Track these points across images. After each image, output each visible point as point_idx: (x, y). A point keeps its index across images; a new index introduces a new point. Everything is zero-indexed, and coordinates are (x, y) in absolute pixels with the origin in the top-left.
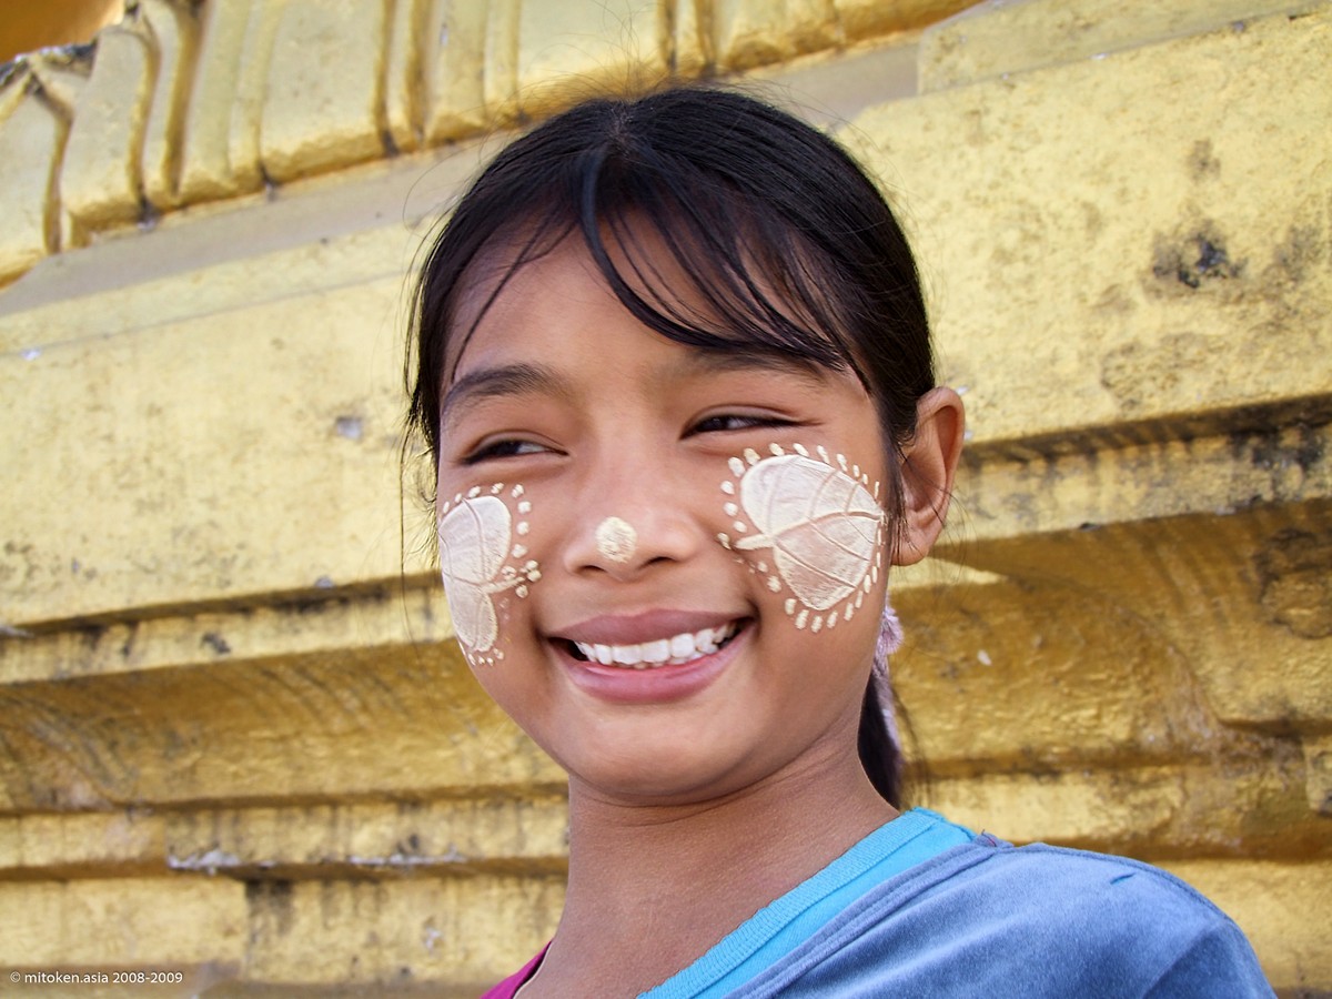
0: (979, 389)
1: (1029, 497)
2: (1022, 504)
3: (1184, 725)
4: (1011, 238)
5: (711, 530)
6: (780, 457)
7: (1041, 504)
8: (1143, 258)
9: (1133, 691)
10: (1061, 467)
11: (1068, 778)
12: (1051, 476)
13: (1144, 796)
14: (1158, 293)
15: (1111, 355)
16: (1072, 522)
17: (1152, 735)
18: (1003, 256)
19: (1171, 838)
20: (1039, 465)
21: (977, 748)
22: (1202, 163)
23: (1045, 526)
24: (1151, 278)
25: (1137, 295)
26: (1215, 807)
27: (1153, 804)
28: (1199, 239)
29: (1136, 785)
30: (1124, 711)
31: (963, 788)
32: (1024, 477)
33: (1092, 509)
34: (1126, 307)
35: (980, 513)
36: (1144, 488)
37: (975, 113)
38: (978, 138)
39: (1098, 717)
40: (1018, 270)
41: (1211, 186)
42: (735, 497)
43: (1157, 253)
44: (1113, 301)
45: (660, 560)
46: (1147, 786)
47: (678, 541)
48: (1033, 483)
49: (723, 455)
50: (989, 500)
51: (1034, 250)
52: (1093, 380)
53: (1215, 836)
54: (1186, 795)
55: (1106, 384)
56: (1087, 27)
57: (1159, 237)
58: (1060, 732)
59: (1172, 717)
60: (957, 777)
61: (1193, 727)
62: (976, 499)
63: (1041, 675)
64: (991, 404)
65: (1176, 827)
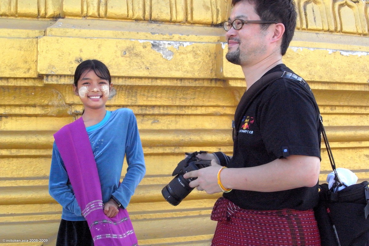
0: (56, 69)
1: (58, 80)
2: (57, 81)
3: (54, 103)
4: (61, 54)
5: (101, 90)
6: (105, 85)
7: (59, 81)
8: (74, 59)
9: (49, 99)
10: (61, 77)
11: (37, 107)
12: (60, 78)
13: (46, 110)
14: (76, 63)
15: (70, 68)
16: (63, 83)
17: (50, 103)
18: (60, 56)
19: (48, 114)
20: (59, 77)
21: (29, 103)
22: (81, 51)
23: (59, 83)
24: (75, 61)
25: (73, 62)
26: (54, 111)
27: (47, 111)
28: (80, 58)
29: (45, 109)
30: (48, 101)
31: (24, 108)
32: (57, 78)
33: (65, 82)
34: (72, 63)
35: (52, 81)
36: (70, 81)
37: (57, 40)
38: (58, 43)
39: (44, 101)
40: (61, 58)
41: (82, 53)
42: (102, 88)
43: (76, 59)
44: (71, 62)
45: (98, 91)
46: (46, 109)
47: (99, 90)
48: (58, 79)
49: (101, 85)
50: (53, 80)
51: (63, 56)
52: (68, 70)
53: (53, 114)
54: (51, 110)
55: (70, 71)
56: (67, 33)
57: (76, 57)
58: (39, 102)
59: (53, 102)
60: (23, 106)
61: (55, 103)
62: (52, 79)
63: (39, 96)
64: (57, 71)
65: (49, 113)
